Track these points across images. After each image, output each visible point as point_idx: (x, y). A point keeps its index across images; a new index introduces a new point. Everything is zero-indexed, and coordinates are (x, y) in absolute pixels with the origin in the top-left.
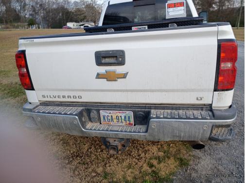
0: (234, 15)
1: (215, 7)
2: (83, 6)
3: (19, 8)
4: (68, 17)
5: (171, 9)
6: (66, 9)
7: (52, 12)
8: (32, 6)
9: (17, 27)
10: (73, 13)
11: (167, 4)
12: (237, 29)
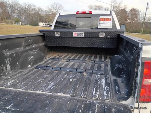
0: (139, 26)
1: (129, 21)
2: (51, 14)
3: (11, 11)
4: (41, 19)
5: (102, 22)
6: (40, 14)
7: (31, 15)
8: (19, 11)
9: (8, 23)
10: (44, 17)
11: (99, 18)
12: (141, 34)
